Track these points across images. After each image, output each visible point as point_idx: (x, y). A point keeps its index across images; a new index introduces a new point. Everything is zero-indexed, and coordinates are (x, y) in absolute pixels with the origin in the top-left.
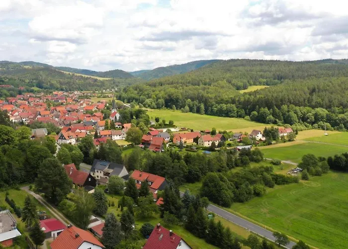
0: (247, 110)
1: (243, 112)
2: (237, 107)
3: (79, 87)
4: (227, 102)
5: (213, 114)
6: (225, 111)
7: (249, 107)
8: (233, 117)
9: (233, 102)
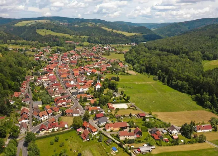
0: (195, 90)
1: (192, 90)
2: (189, 85)
3: (112, 42)
4: (183, 79)
5: (171, 86)
6: (180, 86)
7: (197, 88)
8: (184, 92)
9: (187, 80)
